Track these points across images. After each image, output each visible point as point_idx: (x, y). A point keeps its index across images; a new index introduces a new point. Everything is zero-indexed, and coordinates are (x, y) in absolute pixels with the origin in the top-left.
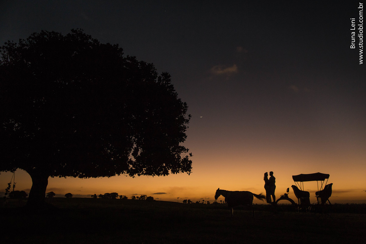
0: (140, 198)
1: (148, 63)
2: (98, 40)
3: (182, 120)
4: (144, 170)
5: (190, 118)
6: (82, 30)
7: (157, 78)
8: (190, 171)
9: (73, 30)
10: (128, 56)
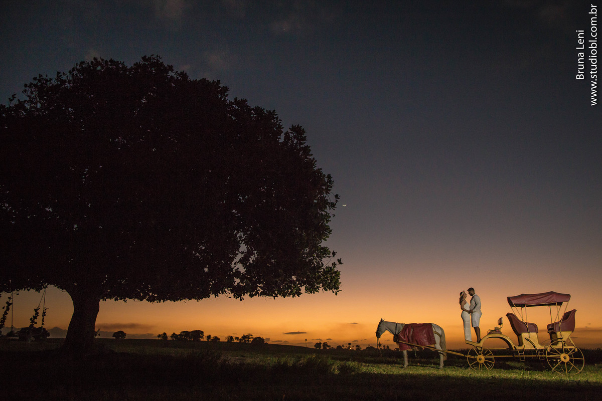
0: (241, 339)
1: (267, 111)
2: (186, 73)
3: (324, 203)
4: (260, 287)
5: (337, 200)
6: (158, 58)
7: (283, 134)
8: (338, 288)
9: (144, 58)
10: (236, 98)
